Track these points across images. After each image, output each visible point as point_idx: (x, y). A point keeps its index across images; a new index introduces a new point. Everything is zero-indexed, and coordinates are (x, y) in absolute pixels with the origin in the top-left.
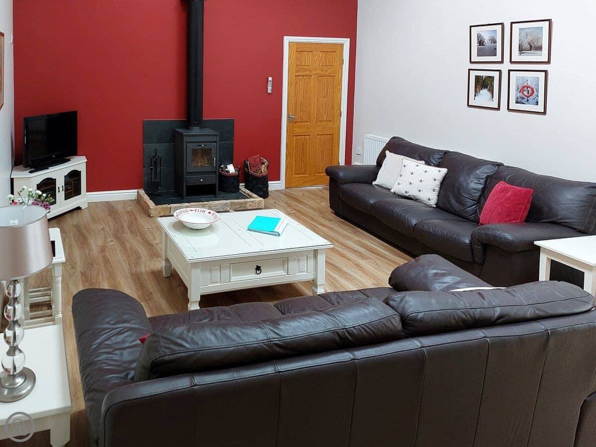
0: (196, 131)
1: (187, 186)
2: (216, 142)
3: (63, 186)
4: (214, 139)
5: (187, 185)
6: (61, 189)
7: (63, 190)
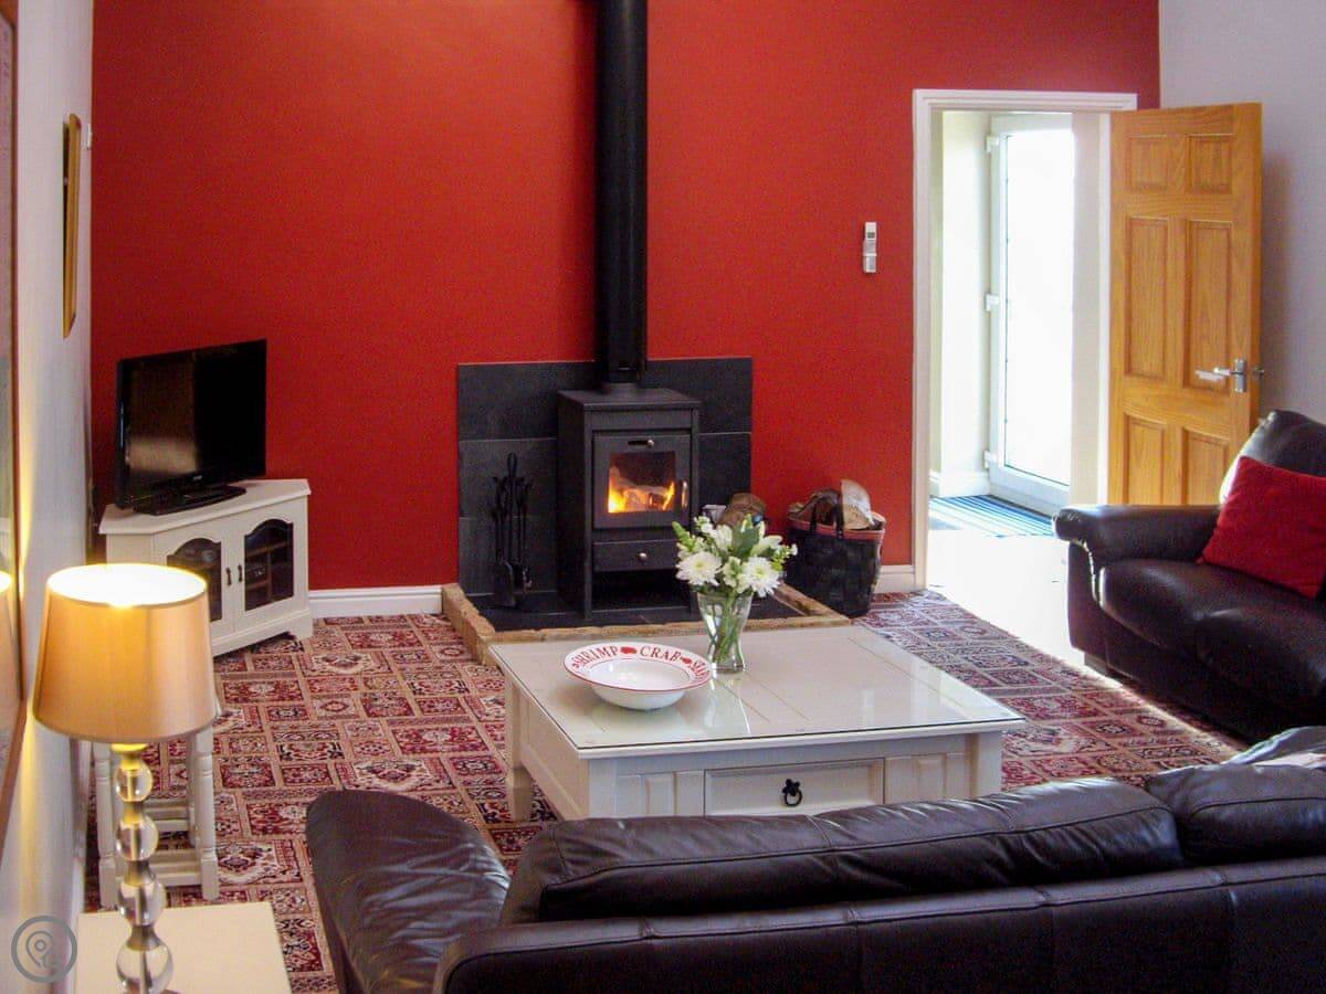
0: (624, 395)
1: (595, 575)
2: (689, 430)
3: (240, 568)
4: (684, 420)
5: (597, 569)
6: (235, 575)
7: (240, 580)
